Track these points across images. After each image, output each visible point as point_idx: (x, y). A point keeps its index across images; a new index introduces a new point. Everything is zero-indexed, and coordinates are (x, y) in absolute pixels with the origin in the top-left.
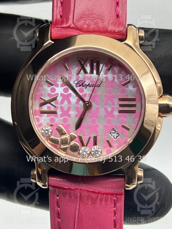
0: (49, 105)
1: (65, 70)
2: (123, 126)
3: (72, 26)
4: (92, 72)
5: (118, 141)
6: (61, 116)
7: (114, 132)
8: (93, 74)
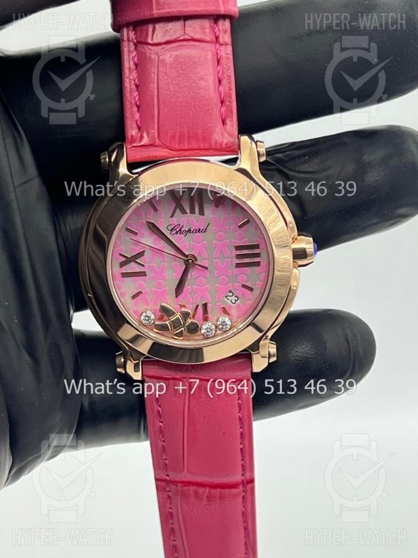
0: (133, 264)
1: (153, 211)
2: (244, 286)
3: (156, 144)
4: (193, 212)
5: (238, 307)
6: (153, 278)
7: (231, 294)
8: (194, 213)
